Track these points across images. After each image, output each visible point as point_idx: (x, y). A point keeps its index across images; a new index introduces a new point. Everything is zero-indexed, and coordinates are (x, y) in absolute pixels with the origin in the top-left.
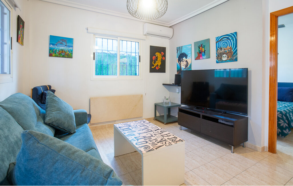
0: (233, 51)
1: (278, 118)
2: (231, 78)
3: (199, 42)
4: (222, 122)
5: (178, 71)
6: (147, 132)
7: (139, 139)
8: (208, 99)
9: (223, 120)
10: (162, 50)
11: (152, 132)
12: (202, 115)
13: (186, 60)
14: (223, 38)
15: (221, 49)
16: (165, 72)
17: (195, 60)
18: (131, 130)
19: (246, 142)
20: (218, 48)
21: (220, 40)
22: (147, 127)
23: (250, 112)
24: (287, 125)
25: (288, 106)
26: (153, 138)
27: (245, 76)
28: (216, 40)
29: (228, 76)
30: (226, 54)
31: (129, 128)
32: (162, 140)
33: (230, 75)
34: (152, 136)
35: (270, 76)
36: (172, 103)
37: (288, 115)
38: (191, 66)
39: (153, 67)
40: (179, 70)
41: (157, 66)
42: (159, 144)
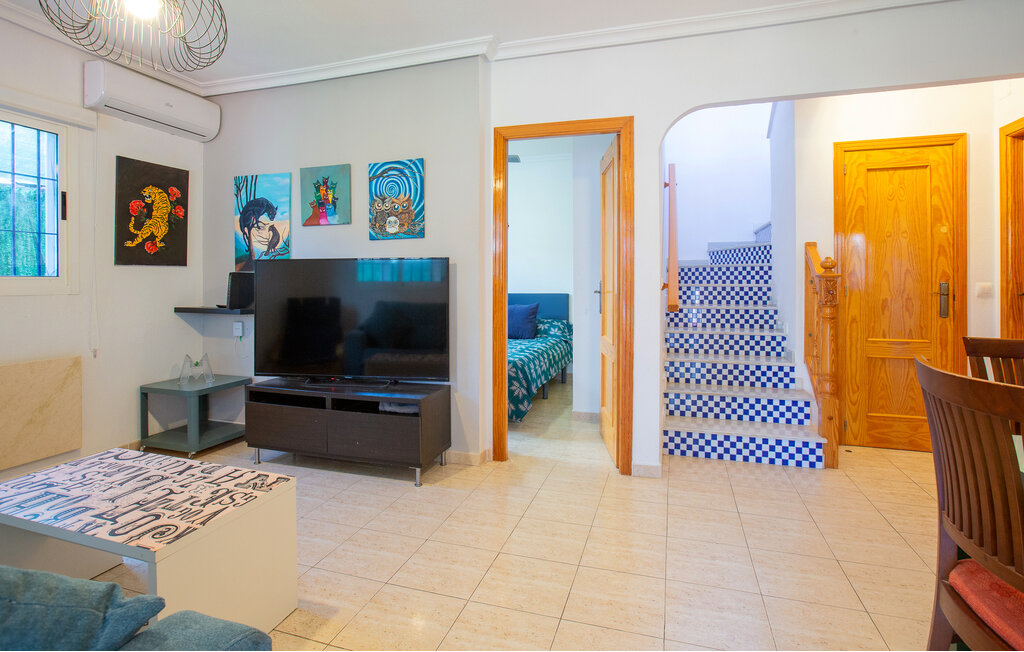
0: (415, 209)
1: (511, 379)
2: (403, 284)
3: (318, 169)
4: (388, 408)
5: (238, 261)
6: (144, 487)
7: (117, 517)
8: (340, 350)
9: (391, 402)
10: (175, 181)
11: (169, 481)
12: (333, 399)
13: (271, 223)
14: (390, 169)
15: (383, 200)
16: (185, 265)
17: (304, 225)
18: (64, 499)
19: (448, 452)
20: (375, 197)
21: (381, 175)
22: (140, 469)
23: (456, 371)
24: (525, 392)
25: (527, 348)
26: (177, 499)
27: (437, 278)
28: (370, 172)
29: (395, 280)
30: (396, 216)
31: (47, 494)
32: (218, 494)
33: (400, 275)
34: (172, 492)
35: (494, 276)
36: (217, 377)
37: (526, 368)
38: (287, 244)
39: (129, 244)
40: (245, 258)
41: (147, 239)
42: (210, 509)
